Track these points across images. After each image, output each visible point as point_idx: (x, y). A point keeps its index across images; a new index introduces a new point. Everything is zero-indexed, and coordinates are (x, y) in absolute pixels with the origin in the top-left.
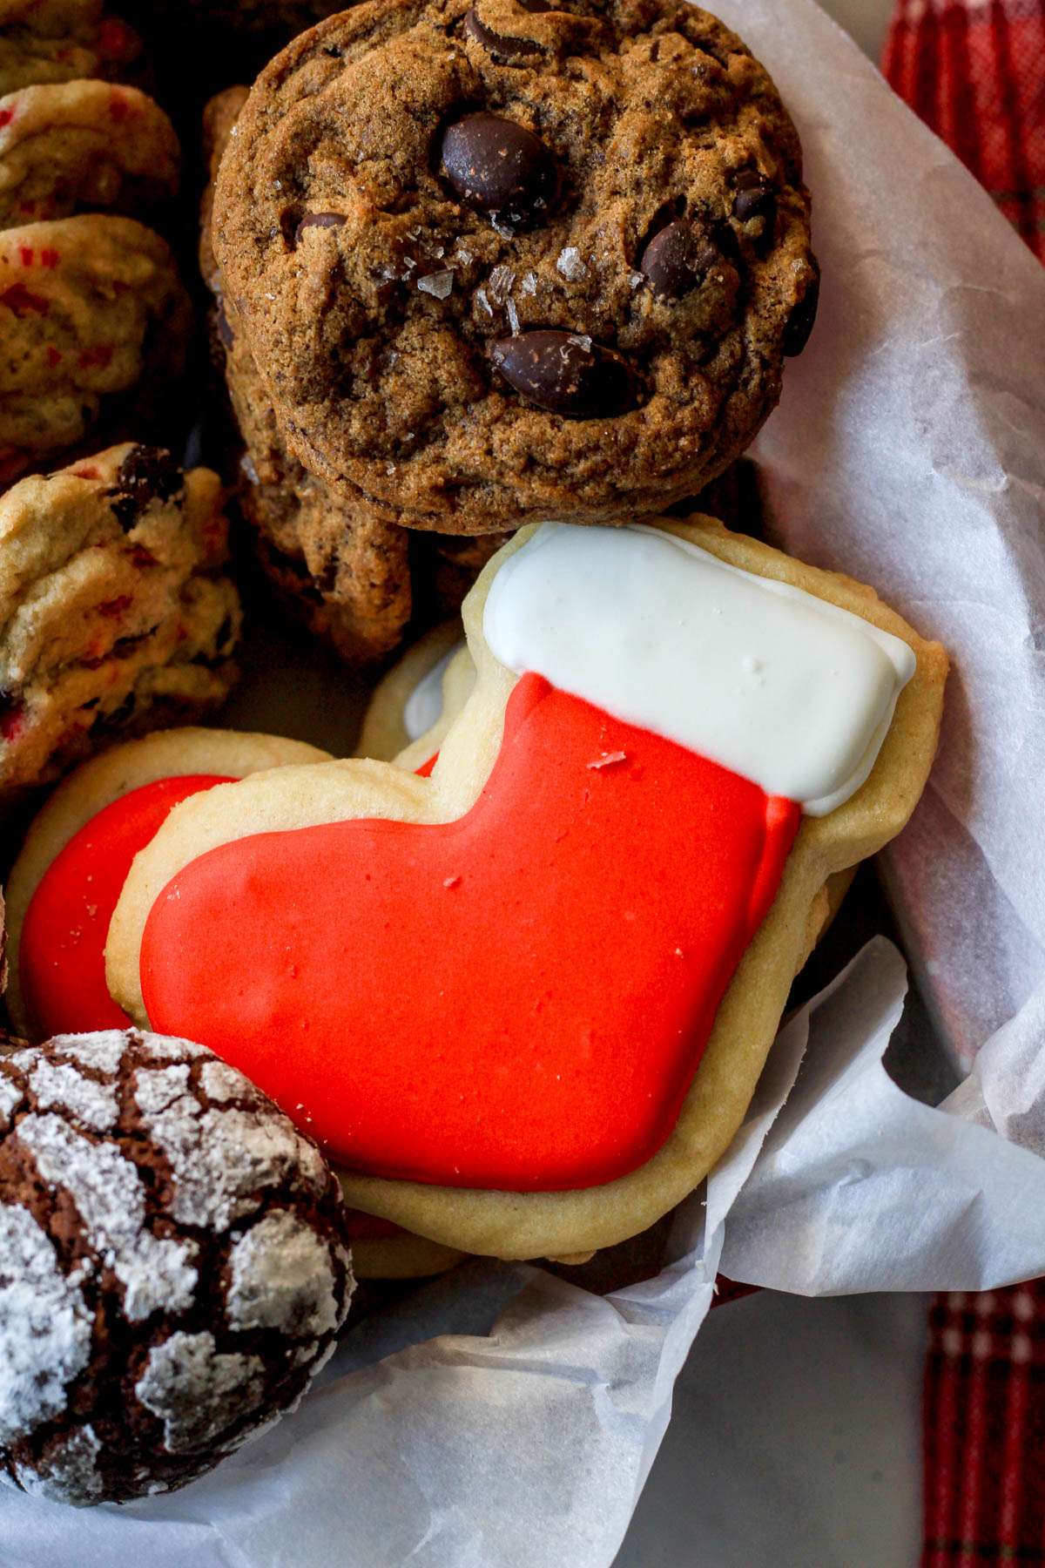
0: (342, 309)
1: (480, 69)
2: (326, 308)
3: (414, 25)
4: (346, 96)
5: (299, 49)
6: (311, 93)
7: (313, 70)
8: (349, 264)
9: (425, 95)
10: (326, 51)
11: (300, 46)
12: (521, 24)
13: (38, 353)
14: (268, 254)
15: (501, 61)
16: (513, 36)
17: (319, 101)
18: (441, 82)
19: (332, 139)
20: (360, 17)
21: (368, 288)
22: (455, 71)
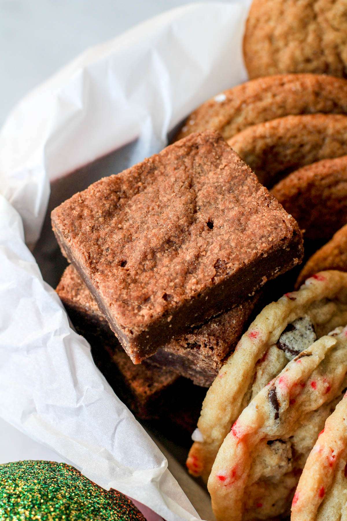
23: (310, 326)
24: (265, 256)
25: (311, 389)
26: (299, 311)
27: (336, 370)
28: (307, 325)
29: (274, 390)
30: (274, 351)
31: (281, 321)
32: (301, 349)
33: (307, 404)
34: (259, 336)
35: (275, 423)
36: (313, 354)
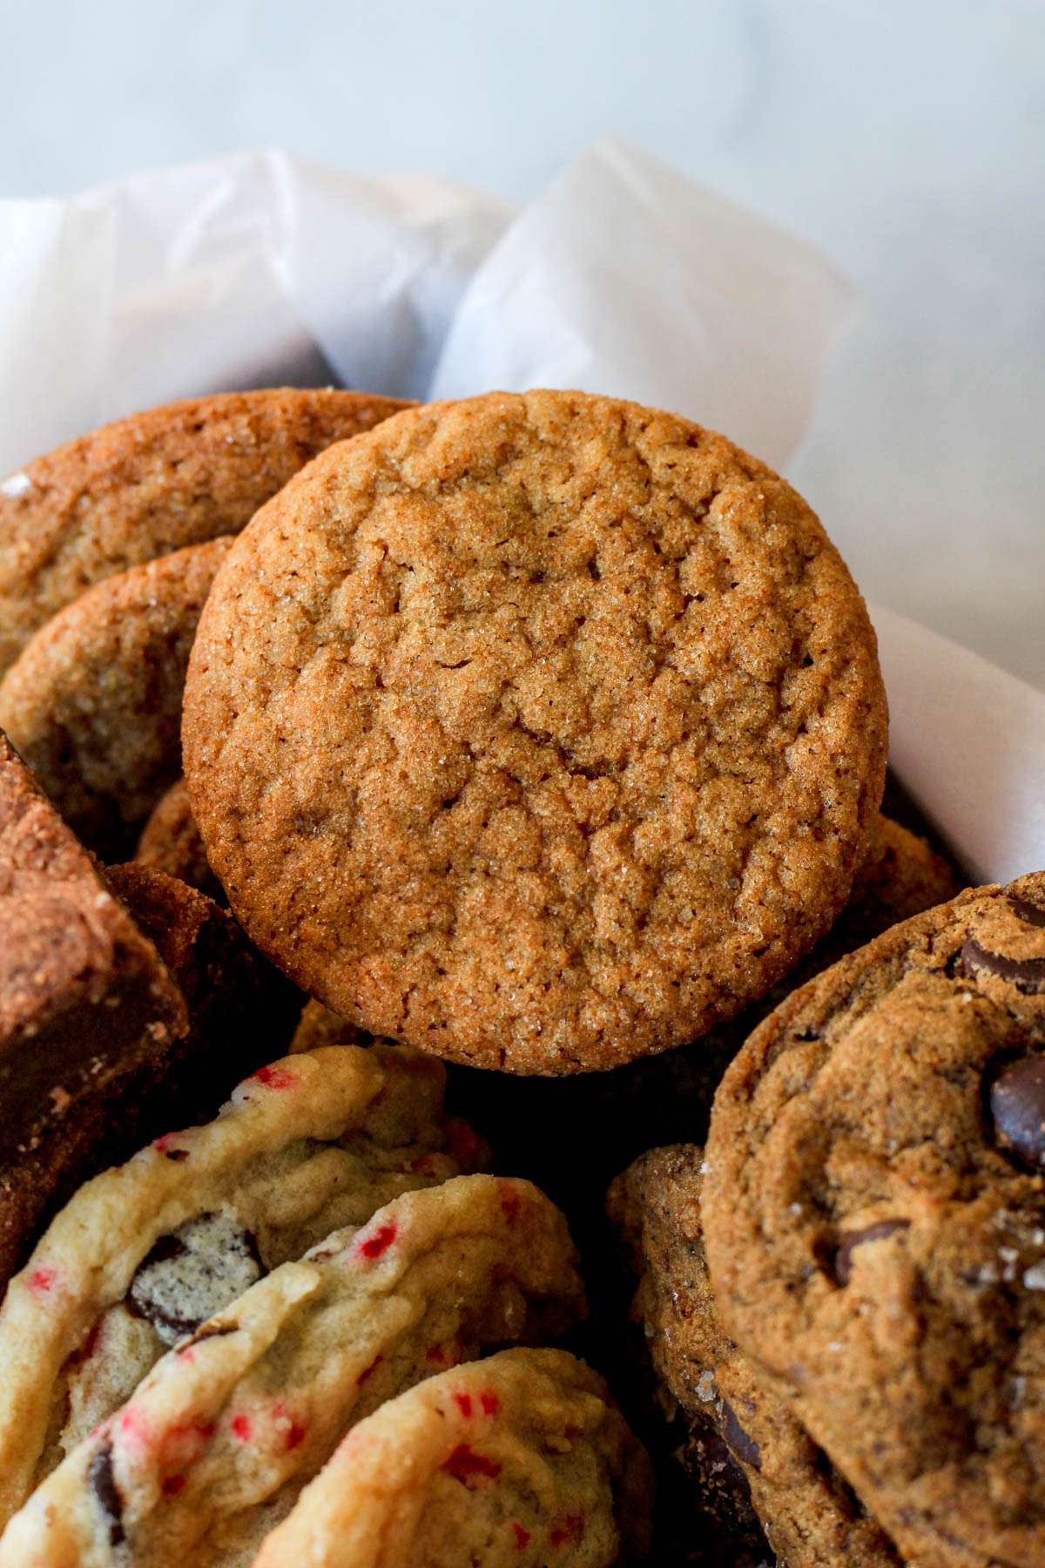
0: (938, 1336)
1: (1006, 1005)
2: (919, 1340)
3: (901, 978)
4: (849, 1079)
5: (762, 1045)
6: (797, 1092)
7: (790, 1064)
8: (931, 1276)
9: (953, 1050)
10: (798, 1038)
11: (763, 1039)
12: (1038, 940)
13: (504, 1534)
14: (809, 1301)
15: (1029, 990)
16: (1033, 957)
17: (814, 1095)
18: (967, 1029)
19: (846, 1138)
20: (830, 984)
21: (966, 1301)
22: (977, 1014)
23: (236, 1237)
24: (30, 1030)
25: (235, 1441)
26: (196, 1194)
27: (322, 1372)
28: (228, 1236)
29: (106, 1453)
30: (119, 1325)
31: (128, 1231)
32: (203, 1313)
33: (226, 1488)
34: (59, 1282)
35: (114, 1557)
36: (241, 1325)
